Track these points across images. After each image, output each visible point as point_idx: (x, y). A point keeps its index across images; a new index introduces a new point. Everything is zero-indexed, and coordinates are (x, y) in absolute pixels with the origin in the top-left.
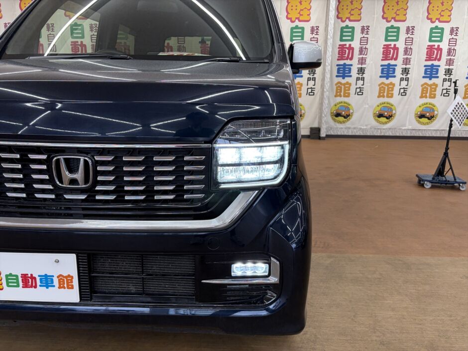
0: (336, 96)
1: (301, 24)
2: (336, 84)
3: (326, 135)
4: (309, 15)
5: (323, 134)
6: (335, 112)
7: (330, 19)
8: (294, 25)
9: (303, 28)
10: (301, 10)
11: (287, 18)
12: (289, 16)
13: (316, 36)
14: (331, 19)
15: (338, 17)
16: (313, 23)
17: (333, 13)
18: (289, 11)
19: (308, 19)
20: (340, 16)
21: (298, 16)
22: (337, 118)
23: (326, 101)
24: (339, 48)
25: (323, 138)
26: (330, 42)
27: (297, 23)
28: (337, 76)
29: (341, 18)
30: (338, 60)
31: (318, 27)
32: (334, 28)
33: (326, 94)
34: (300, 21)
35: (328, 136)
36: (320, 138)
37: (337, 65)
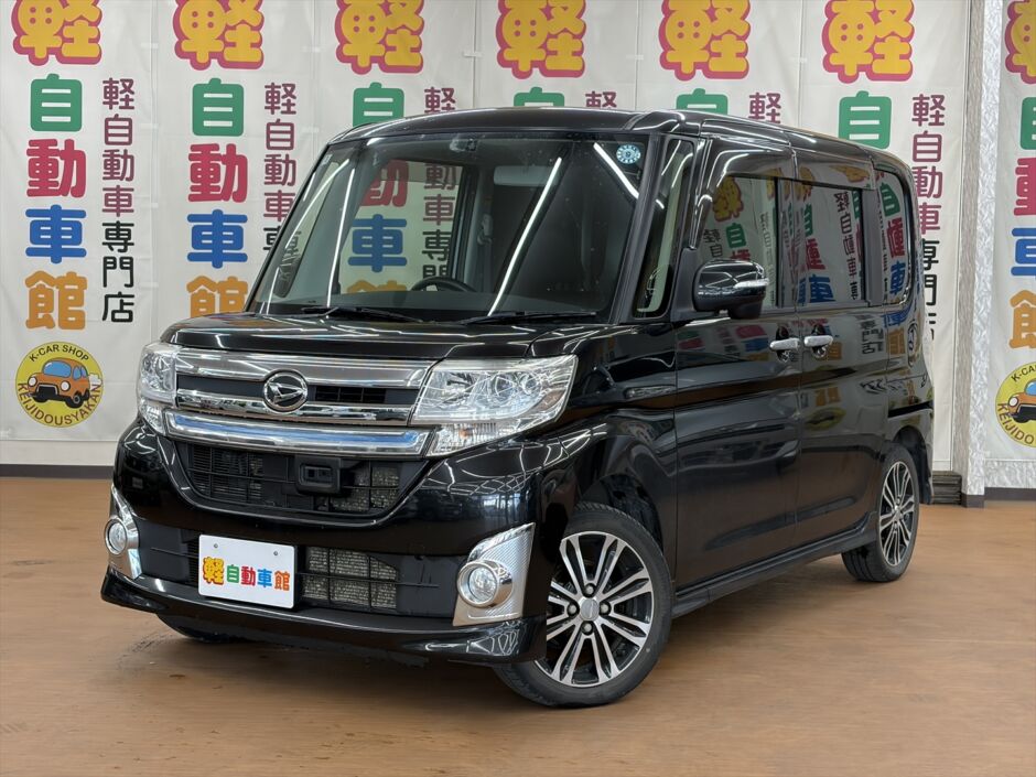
0: (1015, 343)
1: (877, 89)
2: (1014, 301)
3: (987, 489)
4: (906, 57)
5: (974, 487)
6: (1013, 402)
7: (984, 75)
8: (851, 90)
9: (885, 103)
10: (877, 40)
11: (828, 66)
12: (834, 60)
13: (932, 130)
14: (989, 74)
15: (1010, 65)
16: (921, 84)
17: (993, 52)
18: (834, 41)
19: (905, 71)
20: (1017, 60)
21: (867, 59)
22: (1020, 426)
23: (980, 365)
24: (1018, 171)
25: (977, 502)
26: (988, 150)
27: (863, 83)
28: (1016, 271)
29: (1022, 70)
30: (1018, 212)
31: (942, 98)
32: (1002, 105)
33: (980, 337)
34: (873, 76)
35: (993, 494)
36: (962, 500)
37: (1016, 232)
